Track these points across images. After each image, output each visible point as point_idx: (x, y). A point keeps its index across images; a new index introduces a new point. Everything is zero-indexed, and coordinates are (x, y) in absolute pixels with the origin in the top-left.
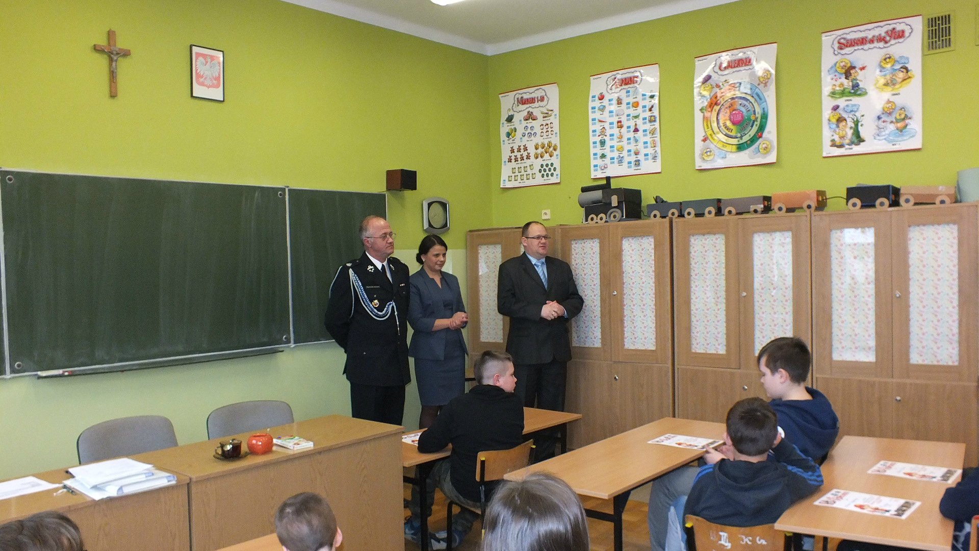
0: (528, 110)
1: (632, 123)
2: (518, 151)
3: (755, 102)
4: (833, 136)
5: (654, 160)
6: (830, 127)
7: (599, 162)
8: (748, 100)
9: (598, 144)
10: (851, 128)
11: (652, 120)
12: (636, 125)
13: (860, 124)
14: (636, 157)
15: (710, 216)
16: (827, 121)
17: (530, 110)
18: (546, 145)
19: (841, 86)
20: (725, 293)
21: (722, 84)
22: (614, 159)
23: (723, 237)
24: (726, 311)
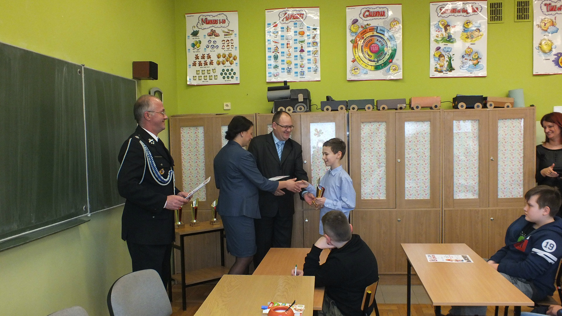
0: (211, 28)
1: (299, 46)
3: (387, 40)
4: (436, 65)
5: (315, 72)
7: (273, 71)
8: (383, 38)
9: (272, 58)
10: (447, 61)
11: (315, 43)
12: (302, 47)
13: (452, 59)
14: (302, 69)
15: (369, 110)
16: (433, 56)
17: (214, 29)
18: (227, 56)
19: (442, 36)
20: (385, 160)
21: (365, 26)
22: (284, 69)
23: (384, 124)
24: (386, 172)
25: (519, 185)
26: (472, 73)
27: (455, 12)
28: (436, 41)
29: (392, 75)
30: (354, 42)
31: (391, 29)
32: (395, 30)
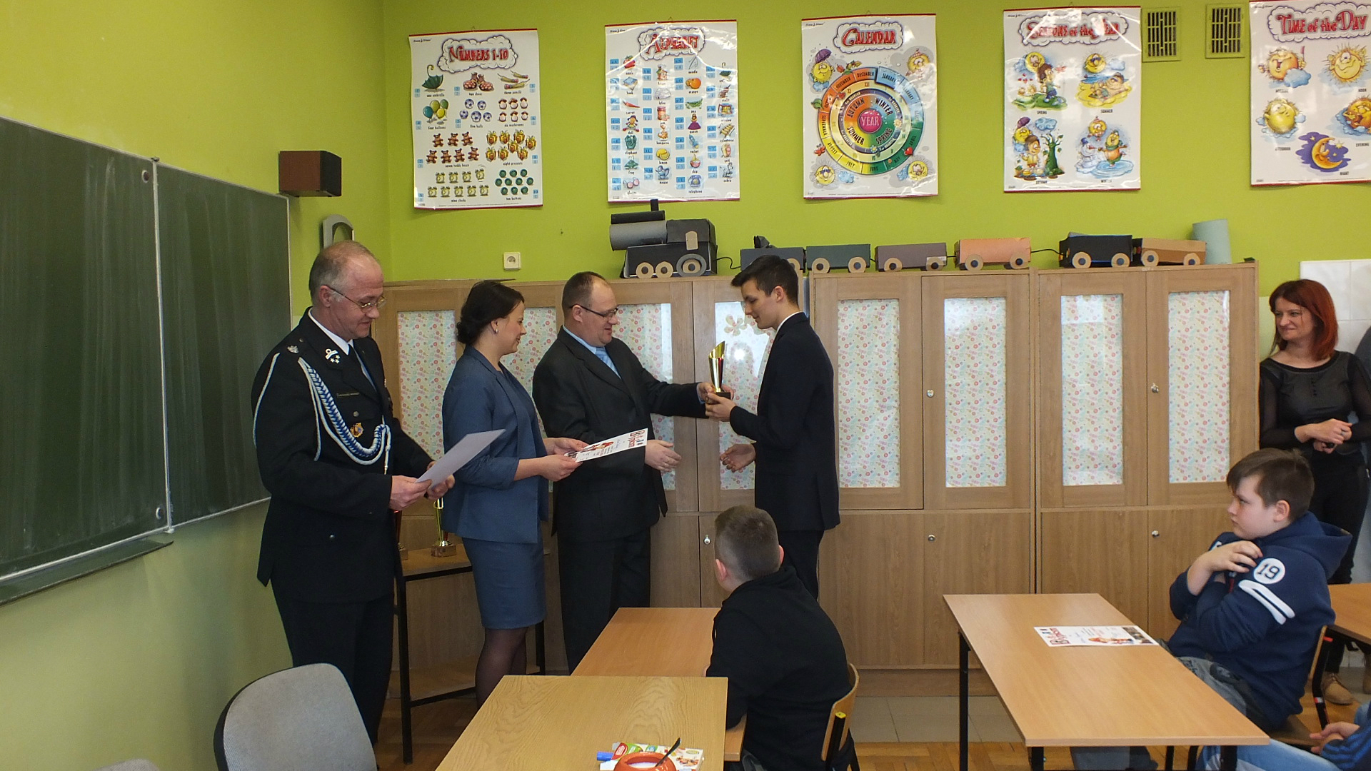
0: (473, 71)
1: (687, 114)
2: (450, 144)
3: (901, 101)
4: (1019, 161)
5: (726, 179)
6: (1016, 149)
7: (623, 175)
8: (890, 96)
9: (623, 145)
10: (1045, 152)
11: (726, 109)
12: (694, 117)
13: (1056, 148)
14: (694, 172)
15: (858, 271)
16: (1011, 140)
17: (479, 72)
18: (512, 138)
19: (1032, 90)
20: (897, 392)
21: (847, 67)
22: (651, 171)
23: (894, 304)
24: (898, 421)
25: (1220, 452)
26: (1105, 181)
27: (1064, 33)
28: (1019, 103)
29: (914, 185)
30: (821, 105)
31: (911, 75)
32: (919, 77)
